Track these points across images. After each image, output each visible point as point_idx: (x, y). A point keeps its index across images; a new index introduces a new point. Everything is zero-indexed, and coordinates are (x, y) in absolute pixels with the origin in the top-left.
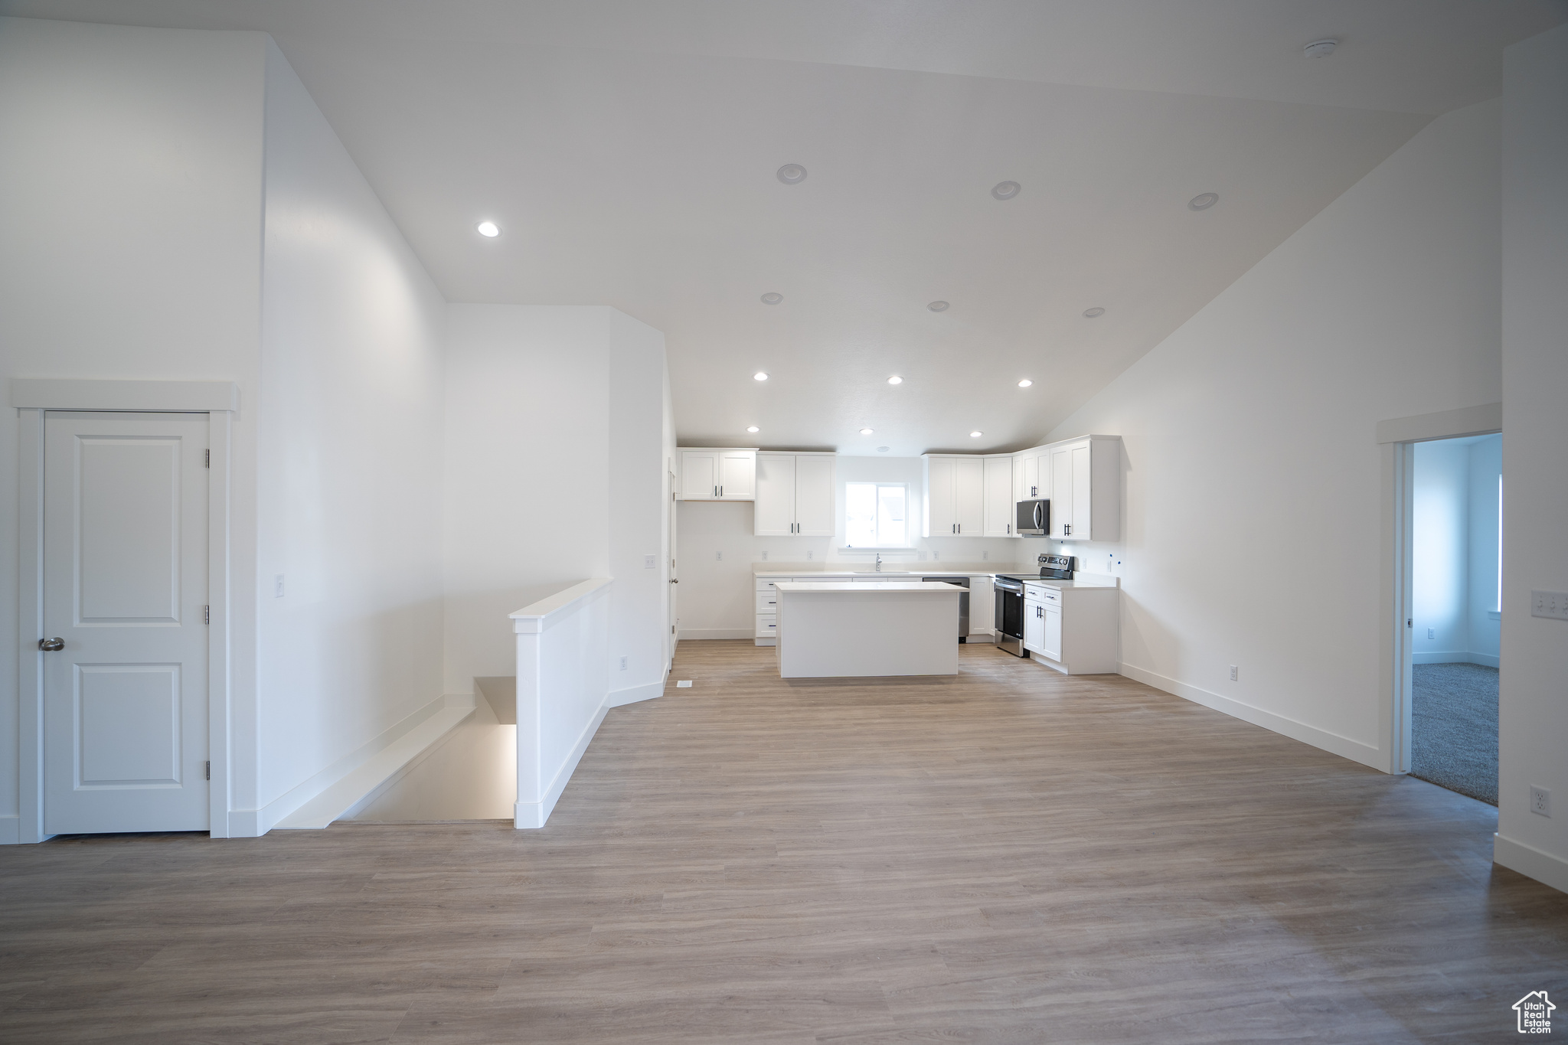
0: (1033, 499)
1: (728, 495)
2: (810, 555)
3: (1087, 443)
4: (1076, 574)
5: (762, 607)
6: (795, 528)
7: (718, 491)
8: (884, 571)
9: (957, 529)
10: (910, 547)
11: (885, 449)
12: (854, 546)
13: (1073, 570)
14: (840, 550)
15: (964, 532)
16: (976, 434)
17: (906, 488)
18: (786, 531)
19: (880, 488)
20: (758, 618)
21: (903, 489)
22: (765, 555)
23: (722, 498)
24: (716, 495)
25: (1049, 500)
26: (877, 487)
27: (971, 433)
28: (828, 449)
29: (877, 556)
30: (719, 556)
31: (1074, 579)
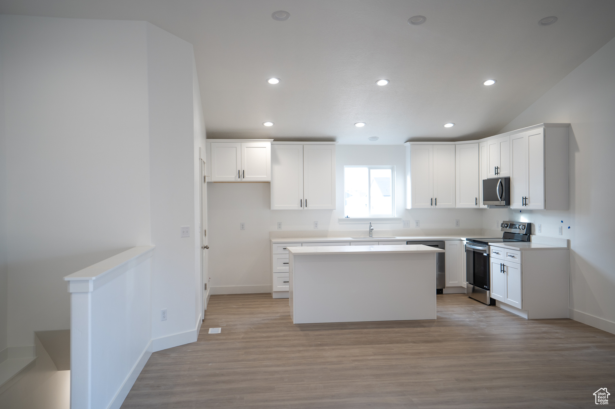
0: (496, 176)
1: (248, 177)
2: (316, 224)
3: (541, 130)
4: (533, 237)
5: (278, 267)
6: (304, 203)
7: (241, 174)
8: (376, 237)
9: (434, 202)
10: (396, 217)
11: (375, 138)
12: (351, 216)
13: (530, 234)
14: (340, 220)
15: (440, 205)
16: (449, 125)
17: (393, 170)
18: (296, 206)
19: (372, 171)
20: (275, 276)
21: (390, 170)
22: (280, 225)
23: (244, 180)
24: (239, 178)
25: (510, 178)
26: (369, 169)
27: (445, 124)
28: (331, 140)
29: (369, 225)
30: (243, 226)
31: (531, 242)
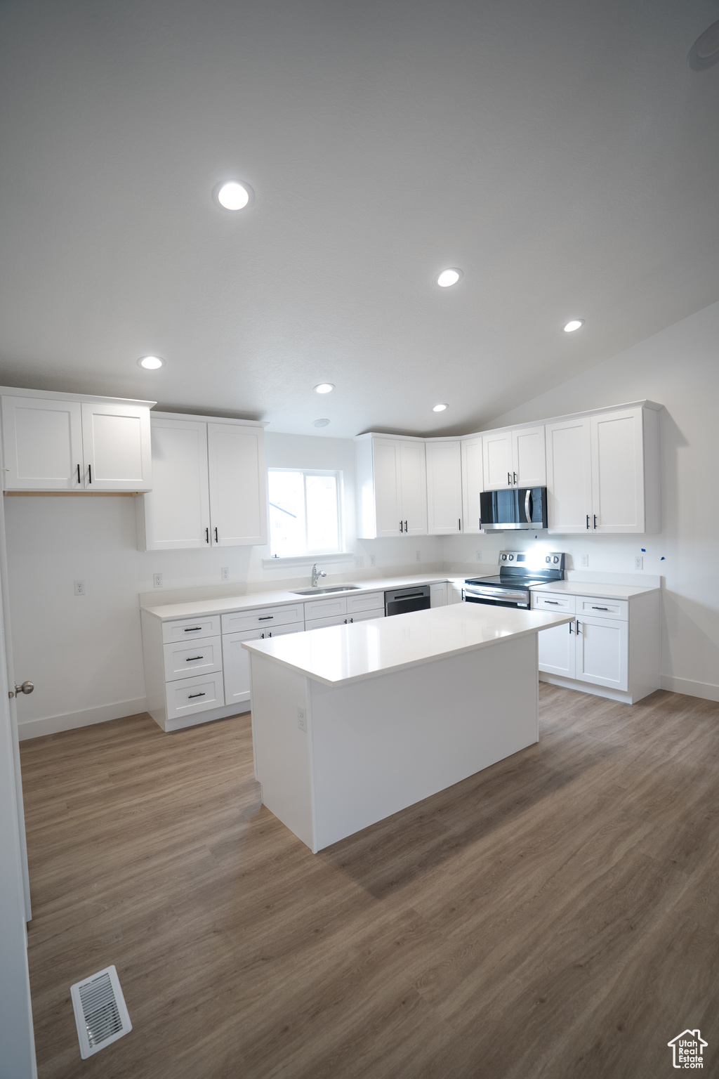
0: (509, 487)
1: (102, 482)
2: (225, 573)
3: (637, 412)
4: (570, 575)
5: (174, 668)
6: (211, 535)
7: (83, 473)
8: (322, 584)
9: (404, 526)
10: (345, 551)
11: (324, 422)
12: (282, 555)
13: (564, 569)
14: (265, 563)
15: (413, 530)
16: (440, 408)
17: (337, 477)
18: (198, 541)
19: (309, 478)
20: (170, 690)
21: (334, 479)
22: (158, 579)
23: (90, 487)
24: (79, 482)
25: (546, 488)
26: (305, 475)
27: (433, 407)
28: (252, 416)
29: (312, 567)
30: (79, 588)
31: (567, 579)
